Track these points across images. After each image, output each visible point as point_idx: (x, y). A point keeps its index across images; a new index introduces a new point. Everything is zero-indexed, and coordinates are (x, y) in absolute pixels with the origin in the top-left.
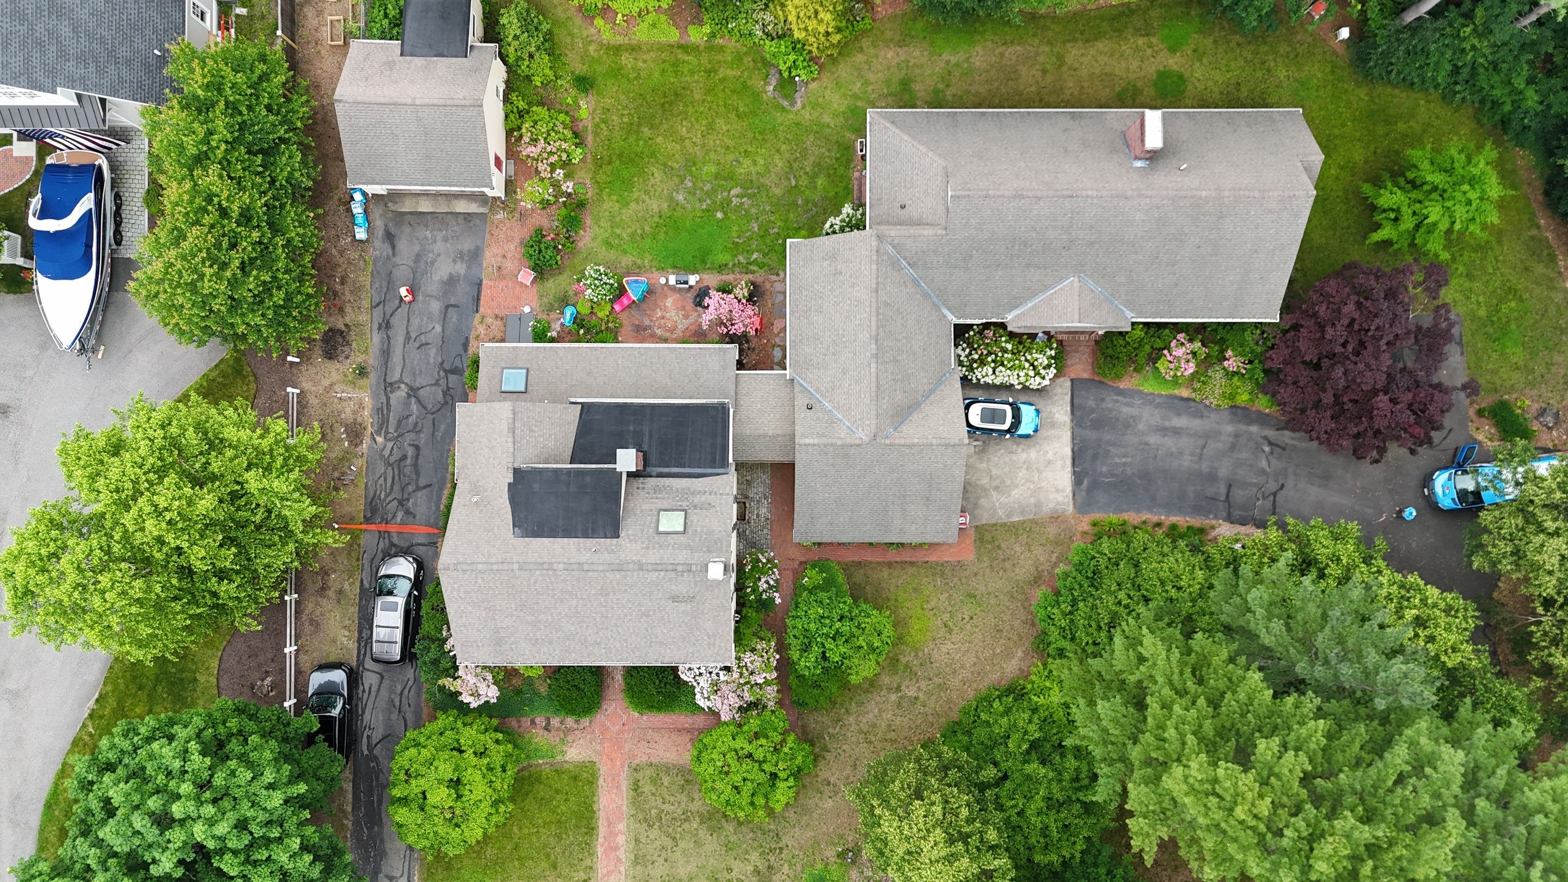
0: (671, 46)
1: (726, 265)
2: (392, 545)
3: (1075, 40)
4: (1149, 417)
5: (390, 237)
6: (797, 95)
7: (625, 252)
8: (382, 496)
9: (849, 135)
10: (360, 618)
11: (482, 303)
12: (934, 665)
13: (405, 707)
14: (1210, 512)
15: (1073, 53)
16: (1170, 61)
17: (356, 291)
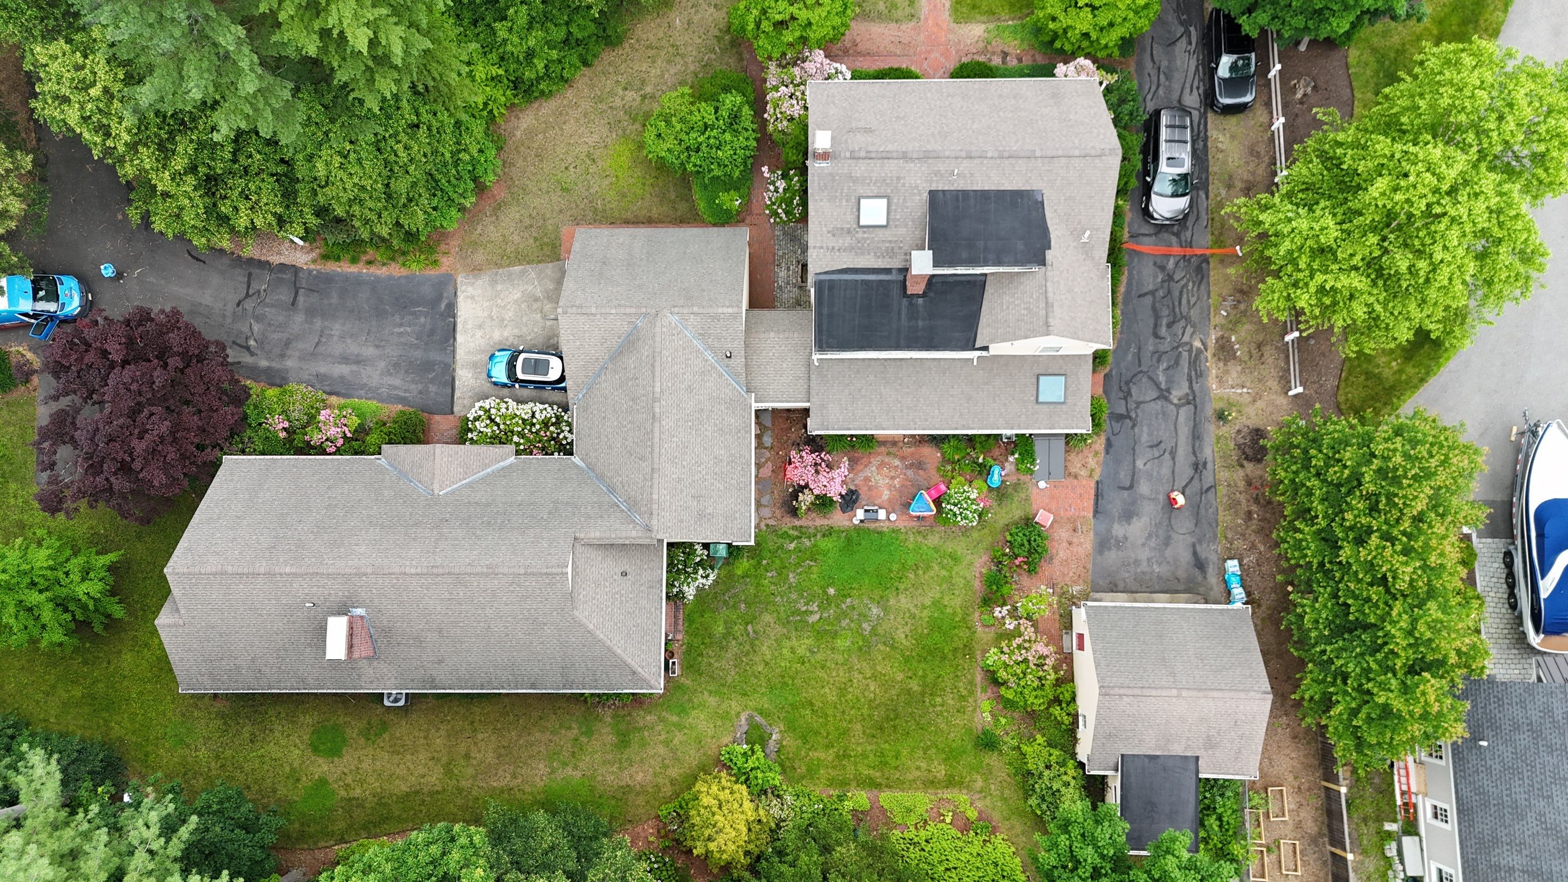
0: (889, 787)
1: (824, 536)
2: (1177, 235)
3: (432, 794)
4: (373, 375)
5: (1200, 565)
6: (745, 728)
7: (936, 550)
8: (1190, 284)
9: (687, 682)
10: (1207, 160)
11: (1093, 492)
12: (607, 120)
13: (1153, 73)
14: (316, 277)
15: (434, 778)
16: (326, 768)
17: (1233, 505)
